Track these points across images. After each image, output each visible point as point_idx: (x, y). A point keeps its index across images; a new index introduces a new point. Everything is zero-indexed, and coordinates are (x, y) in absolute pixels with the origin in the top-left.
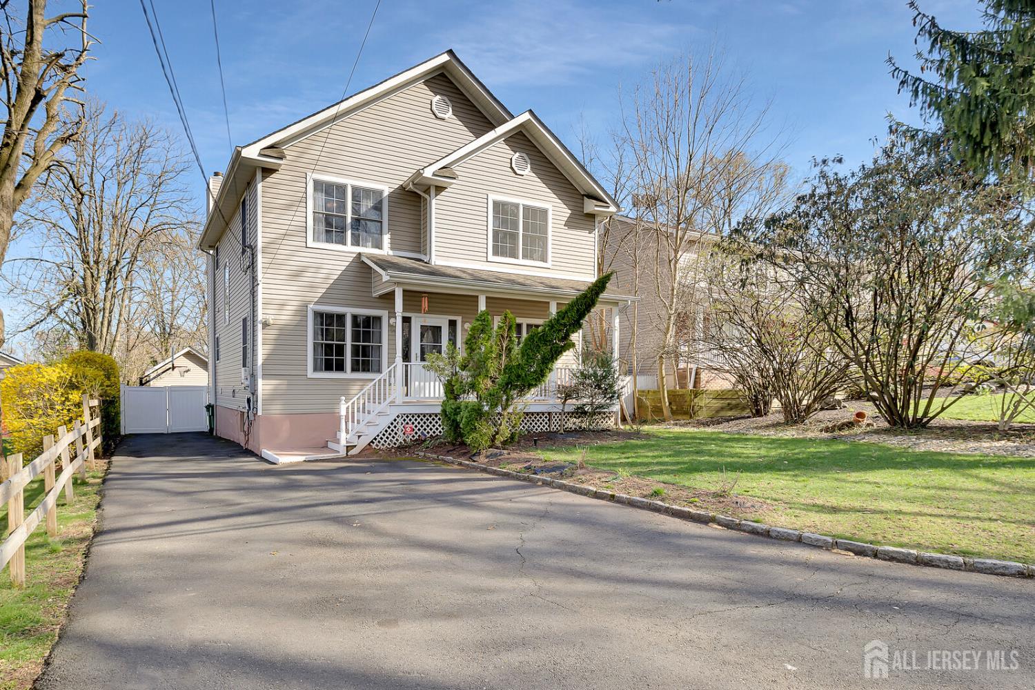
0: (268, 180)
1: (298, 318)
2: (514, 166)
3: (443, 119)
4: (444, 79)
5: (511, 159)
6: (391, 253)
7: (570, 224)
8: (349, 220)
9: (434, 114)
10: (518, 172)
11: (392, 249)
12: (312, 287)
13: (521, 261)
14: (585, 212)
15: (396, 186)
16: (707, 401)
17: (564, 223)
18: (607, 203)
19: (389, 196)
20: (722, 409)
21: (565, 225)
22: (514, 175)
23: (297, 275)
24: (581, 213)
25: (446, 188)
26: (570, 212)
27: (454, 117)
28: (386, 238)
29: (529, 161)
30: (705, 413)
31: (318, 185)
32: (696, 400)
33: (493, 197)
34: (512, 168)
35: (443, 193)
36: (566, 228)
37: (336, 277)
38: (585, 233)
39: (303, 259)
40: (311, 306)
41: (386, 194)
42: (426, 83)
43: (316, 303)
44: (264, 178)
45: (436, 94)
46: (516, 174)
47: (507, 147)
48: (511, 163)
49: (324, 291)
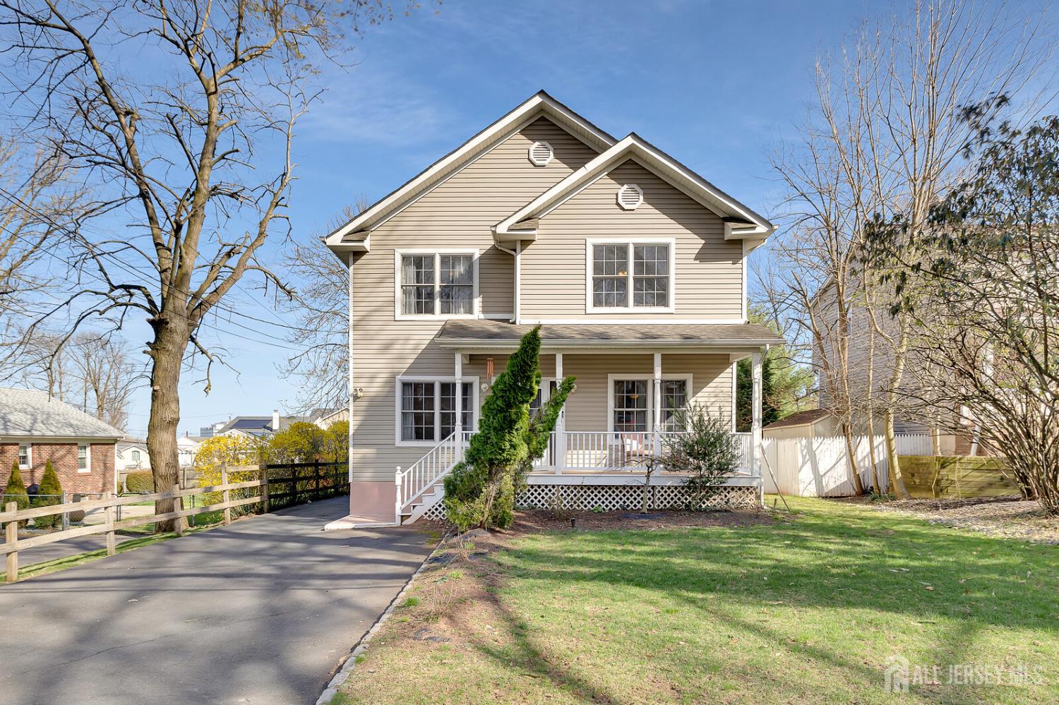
0: (358, 262)
1: (387, 389)
2: (620, 201)
3: (543, 166)
4: (546, 123)
5: (617, 194)
6: (482, 316)
7: (702, 256)
8: (437, 289)
9: (532, 163)
10: (626, 207)
11: (484, 312)
12: (401, 358)
13: (632, 308)
14: (726, 239)
15: (489, 247)
16: (963, 473)
17: (694, 256)
18: (752, 223)
19: (480, 258)
20: (990, 485)
21: (695, 259)
22: (621, 211)
23: (387, 347)
24: (719, 241)
25: (534, 241)
26: (703, 242)
27: (557, 161)
28: (477, 302)
29: (641, 191)
30: (959, 490)
31: (405, 258)
32: (944, 472)
33: (591, 241)
34: (618, 204)
35: (530, 247)
36: (698, 262)
37: (424, 347)
38: (728, 265)
39: (391, 332)
40: (398, 377)
41: (477, 256)
42: (522, 132)
43: (405, 374)
44: (355, 261)
45: (534, 140)
46: (624, 209)
47: (613, 182)
48: (617, 199)
49: (412, 361)
